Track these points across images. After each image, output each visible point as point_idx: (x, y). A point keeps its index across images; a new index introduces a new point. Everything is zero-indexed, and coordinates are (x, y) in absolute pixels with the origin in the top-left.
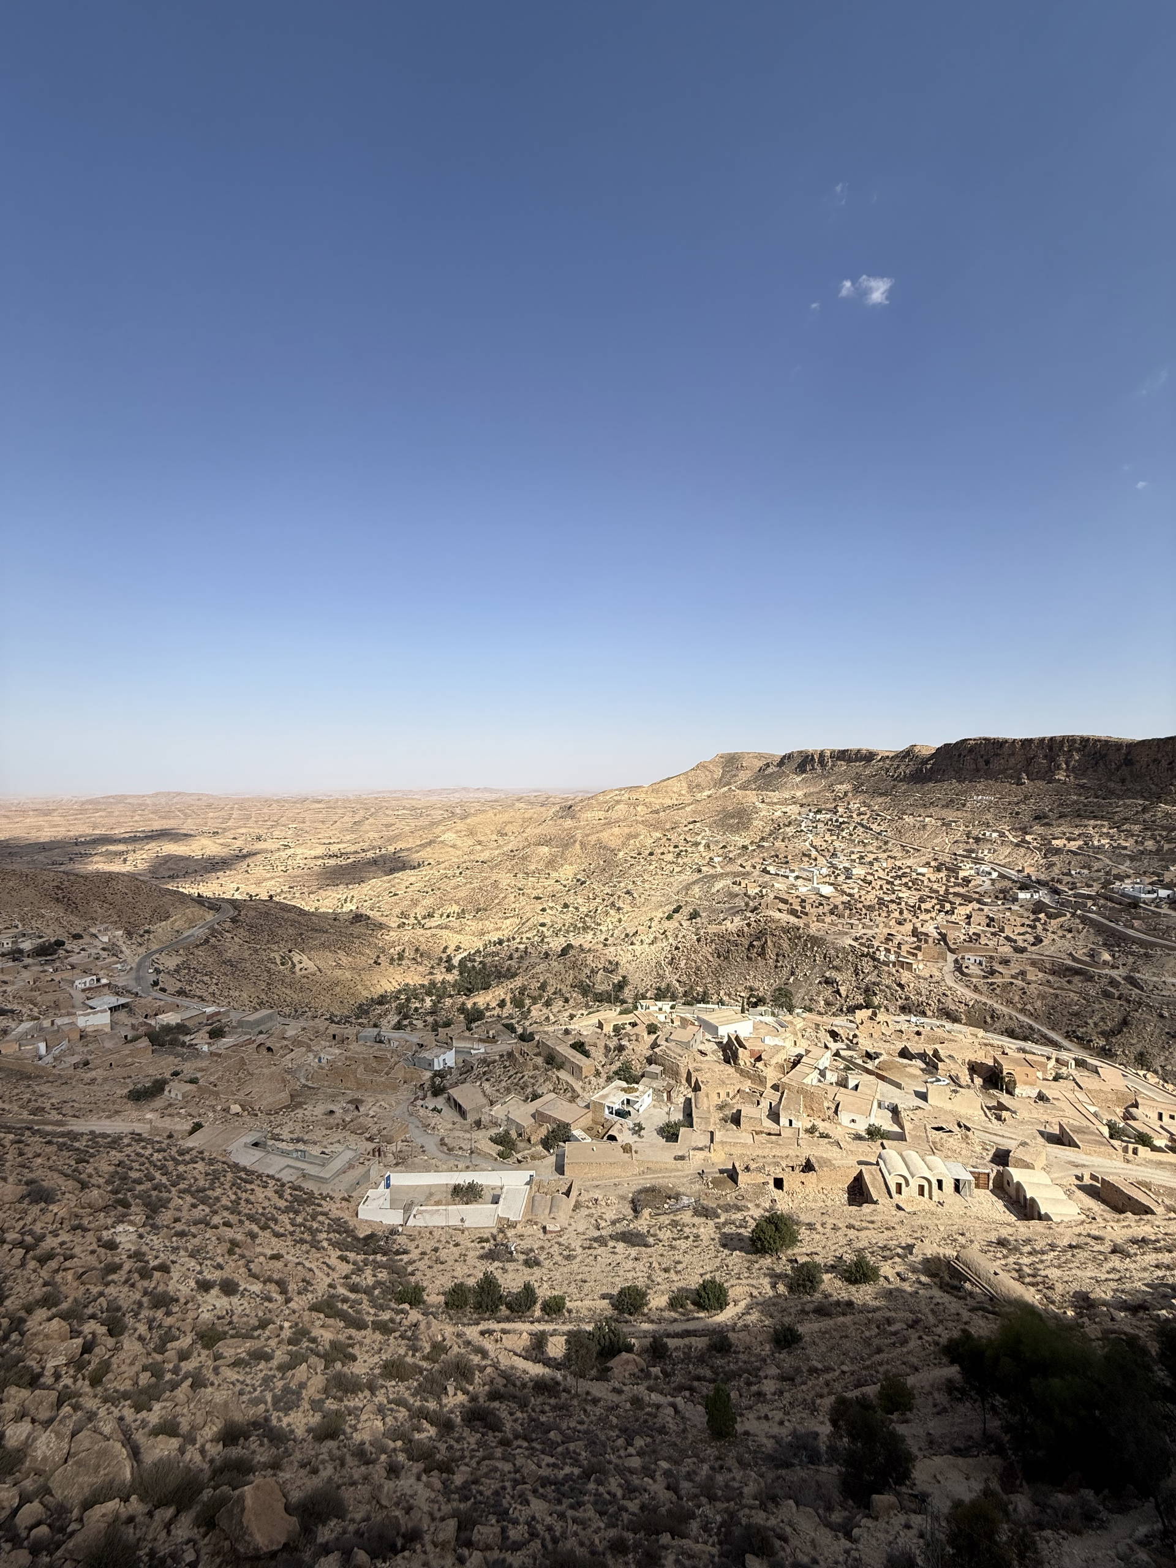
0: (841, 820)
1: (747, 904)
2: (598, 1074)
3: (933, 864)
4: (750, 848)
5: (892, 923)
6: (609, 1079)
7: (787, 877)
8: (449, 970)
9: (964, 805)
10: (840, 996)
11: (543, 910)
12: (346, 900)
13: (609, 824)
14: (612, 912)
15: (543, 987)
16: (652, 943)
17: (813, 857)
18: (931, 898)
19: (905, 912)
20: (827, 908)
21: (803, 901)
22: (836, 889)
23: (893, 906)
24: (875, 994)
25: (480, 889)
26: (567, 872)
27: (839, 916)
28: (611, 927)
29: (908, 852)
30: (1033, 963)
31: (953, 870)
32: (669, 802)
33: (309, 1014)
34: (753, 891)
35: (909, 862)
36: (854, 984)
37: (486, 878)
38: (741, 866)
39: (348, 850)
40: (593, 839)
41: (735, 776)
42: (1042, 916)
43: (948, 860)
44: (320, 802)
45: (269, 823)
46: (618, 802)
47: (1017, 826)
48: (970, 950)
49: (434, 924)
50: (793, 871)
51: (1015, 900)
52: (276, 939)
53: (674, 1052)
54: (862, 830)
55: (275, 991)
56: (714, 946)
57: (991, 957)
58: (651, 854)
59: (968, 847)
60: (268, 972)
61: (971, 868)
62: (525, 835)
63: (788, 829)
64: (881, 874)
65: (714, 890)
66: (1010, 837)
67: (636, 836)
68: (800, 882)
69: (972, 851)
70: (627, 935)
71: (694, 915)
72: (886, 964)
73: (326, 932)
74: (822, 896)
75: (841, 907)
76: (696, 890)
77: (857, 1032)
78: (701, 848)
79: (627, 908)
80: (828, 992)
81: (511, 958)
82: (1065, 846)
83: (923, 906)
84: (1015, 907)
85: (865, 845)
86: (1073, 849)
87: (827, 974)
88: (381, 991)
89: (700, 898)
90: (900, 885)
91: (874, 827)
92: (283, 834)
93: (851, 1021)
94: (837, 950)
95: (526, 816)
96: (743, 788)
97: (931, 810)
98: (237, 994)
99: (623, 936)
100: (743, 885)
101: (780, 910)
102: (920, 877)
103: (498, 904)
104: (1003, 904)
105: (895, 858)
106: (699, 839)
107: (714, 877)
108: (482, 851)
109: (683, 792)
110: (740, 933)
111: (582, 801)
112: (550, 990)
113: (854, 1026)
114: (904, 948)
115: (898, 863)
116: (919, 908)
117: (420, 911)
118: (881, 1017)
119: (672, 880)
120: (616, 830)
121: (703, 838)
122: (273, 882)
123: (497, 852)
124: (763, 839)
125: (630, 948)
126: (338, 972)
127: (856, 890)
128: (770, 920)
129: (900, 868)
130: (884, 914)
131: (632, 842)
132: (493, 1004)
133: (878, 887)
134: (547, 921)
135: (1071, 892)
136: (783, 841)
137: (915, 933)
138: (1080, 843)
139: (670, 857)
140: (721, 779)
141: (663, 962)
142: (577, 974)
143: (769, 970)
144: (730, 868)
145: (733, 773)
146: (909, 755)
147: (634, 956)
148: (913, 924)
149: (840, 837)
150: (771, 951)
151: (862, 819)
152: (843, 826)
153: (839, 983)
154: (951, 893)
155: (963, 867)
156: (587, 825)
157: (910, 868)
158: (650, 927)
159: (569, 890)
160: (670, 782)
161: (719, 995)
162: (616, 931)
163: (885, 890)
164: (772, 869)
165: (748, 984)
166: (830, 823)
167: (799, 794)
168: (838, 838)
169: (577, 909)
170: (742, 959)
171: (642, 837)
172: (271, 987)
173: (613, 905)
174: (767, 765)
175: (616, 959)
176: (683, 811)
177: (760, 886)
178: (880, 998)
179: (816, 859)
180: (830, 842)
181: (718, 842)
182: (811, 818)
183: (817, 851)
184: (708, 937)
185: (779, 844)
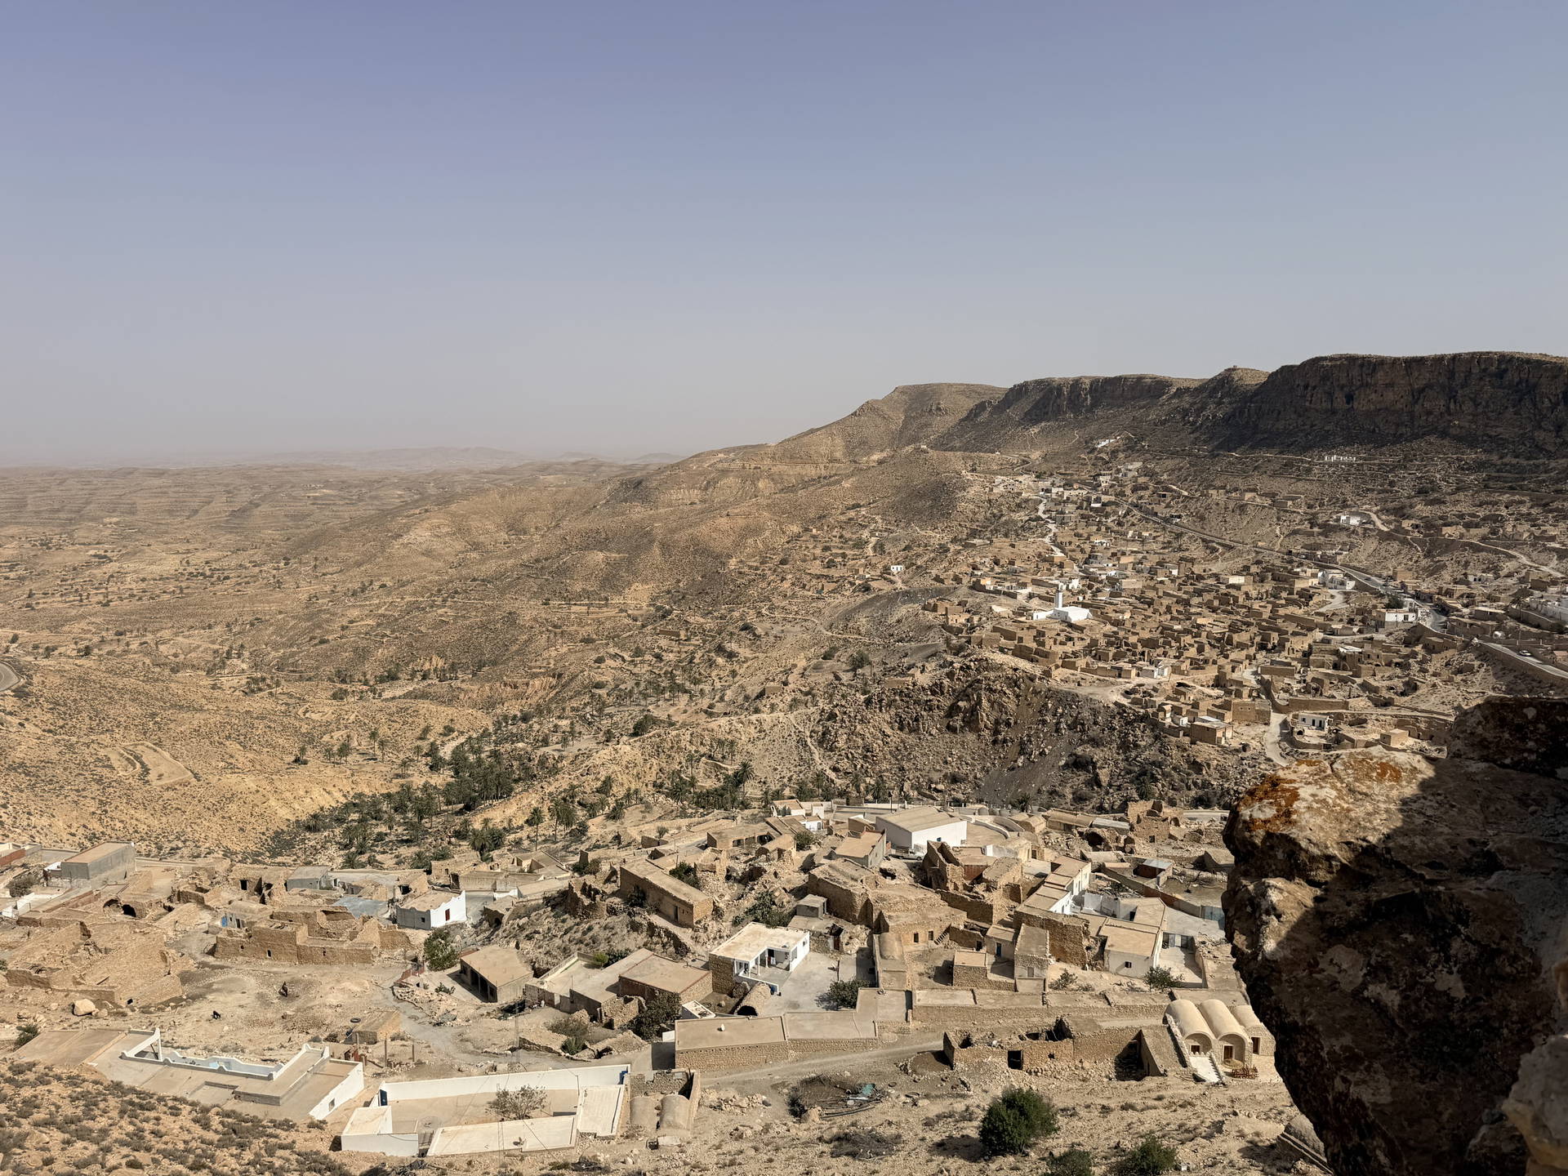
0: (1105, 498)
1: (947, 641)
2: (717, 913)
3: (1254, 569)
4: (952, 548)
5: (1186, 666)
6: (737, 923)
7: (1014, 596)
8: (434, 768)
9: (1309, 471)
10: (1100, 786)
11: (600, 660)
12: (229, 653)
13: (710, 510)
14: (720, 661)
15: (606, 787)
16: (790, 709)
17: (1057, 561)
18: (1248, 624)
19: (1207, 647)
20: (1079, 646)
21: (1041, 634)
22: (1094, 614)
23: (1188, 639)
24: (1156, 780)
25: (483, 626)
26: (639, 596)
27: (1099, 657)
28: (719, 685)
29: (1214, 550)
30: (1401, 723)
31: (1283, 578)
32: (811, 471)
33: (186, 851)
34: (958, 619)
35: (1215, 568)
36: (1122, 765)
37: (493, 609)
38: (937, 578)
39: (225, 563)
40: (683, 536)
41: (927, 425)
42: (1418, 648)
43: (1278, 562)
44: (160, 474)
45: (62, 515)
46: (725, 472)
47: (1390, 505)
48: (1306, 705)
49: (399, 692)
50: (1024, 585)
51: (1380, 624)
52: (106, 725)
53: (843, 873)
54: (1138, 514)
55: (116, 814)
56: (893, 712)
57: (1339, 717)
58: (783, 562)
59: (1311, 541)
60: (99, 781)
61: (1314, 576)
62: (559, 532)
63: (1016, 516)
64: (1171, 589)
65: (892, 620)
66: (1379, 523)
67: (756, 531)
68: (1035, 602)
69: (1318, 547)
70: (747, 698)
71: (858, 663)
72: (1174, 731)
73: (201, 710)
74: (1071, 625)
75: (1102, 642)
76: (862, 620)
77: (1132, 835)
78: (869, 551)
79: (744, 652)
80: (1080, 778)
81: (545, 742)
82: (1462, 536)
83: (1236, 638)
84: (1380, 636)
85: (1143, 541)
86: (1475, 541)
87: (1079, 751)
88: (313, 808)
89: (868, 634)
90: (1199, 605)
91: (1160, 509)
92: (93, 536)
93: (1122, 819)
94: (1095, 713)
95: (561, 497)
96: (943, 444)
97: (1255, 480)
98: (45, 821)
99: (740, 699)
100: (941, 611)
101: (1002, 650)
102: (1233, 592)
103: (517, 652)
104: (1360, 631)
105: (1192, 561)
106: (865, 534)
107: (893, 599)
108: (483, 561)
109: (838, 455)
110: (936, 689)
111: (660, 471)
112: (618, 791)
114: (1205, 705)
115: (1198, 570)
116: (1230, 641)
117: (371, 669)
119: (821, 604)
120: (723, 522)
121: (872, 534)
122: (83, 624)
123: (510, 562)
124: (974, 534)
125: (754, 717)
126: (230, 779)
127: (1127, 616)
128: (985, 665)
129: (1200, 578)
130: (1173, 653)
131: (750, 541)
132: (520, 821)
133: (1163, 609)
134: (607, 678)
135: (1467, 611)
136: (1006, 535)
137: (1219, 682)
138: (1484, 530)
139: (816, 568)
140: (901, 432)
141: (809, 740)
142: (664, 765)
143: (983, 746)
144: (918, 583)
145: (923, 420)
146: (1223, 386)
147: (760, 732)
148: (1220, 667)
149: (1103, 529)
150: (986, 715)
151: (1141, 498)
152: (1108, 509)
153: (1099, 765)
154: (1281, 617)
155: (1302, 574)
156: (672, 513)
157: (1216, 576)
158: (786, 684)
159: (643, 626)
160: (814, 437)
161: (902, 790)
162: (729, 692)
163: (1175, 614)
164: (988, 583)
165: (950, 770)
166: (1085, 504)
167: (1036, 455)
168: (1099, 530)
169: (659, 657)
170: (940, 730)
171: (767, 533)
172: (107, 807)
173: (720, 650)
174: (981, 407)
175: (730, 737)
176: (838, 487)
177: (969, 612)
178: (1163, 786)
179: (1061, 566)
180: (1086, 535)
181: (897, 540)
182: (1054, 496)
183: (1063, 551)
184: (884, 696)
185: (1000, 542)
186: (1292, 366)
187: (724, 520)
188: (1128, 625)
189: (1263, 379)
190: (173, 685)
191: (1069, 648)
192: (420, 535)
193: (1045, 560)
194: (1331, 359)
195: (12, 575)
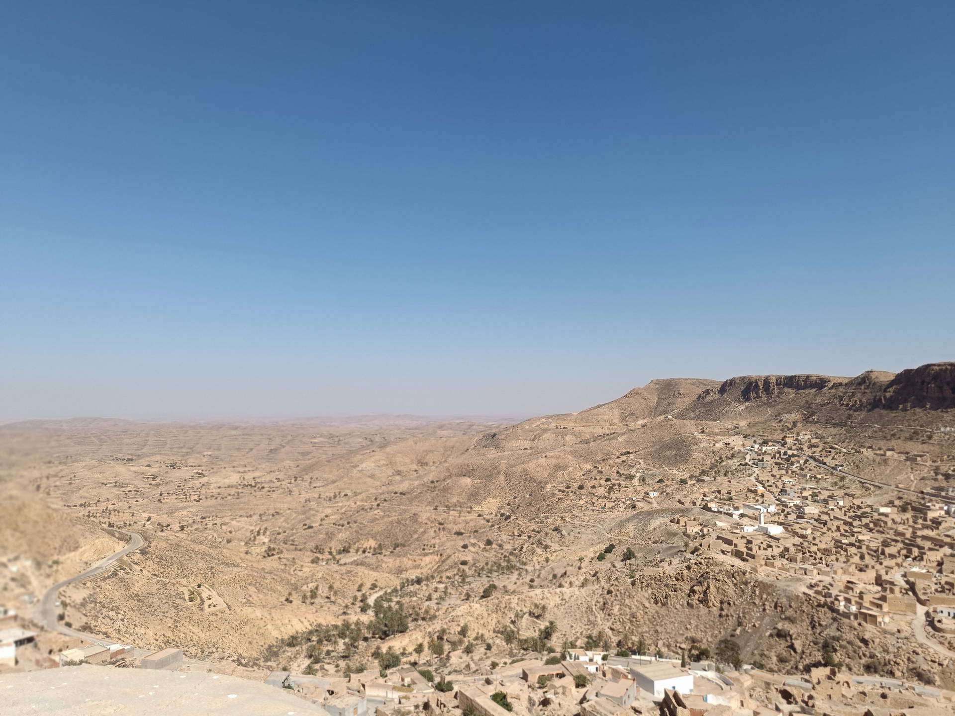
0: (790, 452)
1: (687, 545)
3: (897, 503)
4: (690, 482)
5: (852, 569)
7: (731, 515)
8: (364, 610)
9: (930, 437)
10: (795, 651)
11: (465, 547)
12: (258, 532)
13: (536, 453)
14: (539, 551)
15: (463, 632)
16: (583, 586)
17: (759, 493)
18: (897, 541)
19: (867, 557)
20: (777, 551)
21: (749, 542)
22: (786, 529)
23: (853, 550)
24: (835, 651)
25: (399, 522)
26: (491, 505)
27: (790, 560)
28: (537, 567)
29: (867, 489)
31: (921, 511)
32: (600, 431)
33: (216, 655)
34: (693, 529)
35: (869, 501)
36: (810, 638)
37: (405, 511)
38: (680, 502)
39: (263, 479)
40: (518, 469)
41: (671, 404)
43: (914, 498)
44: (236, 428)
45: (184, 450)
46: (545, 431)
48: (942, 601)
49: (348, 560)
50: (737, 509)
52: (186, 573)
53: (604, 709)
54: (813, 463)
55: (182, 629)
56: (650, 591)
58: (581, 487)
59: (936, 485)
60: (176, 608)
61: (941, 508)
62: (446, 465)
63: (730, 462)
64: (838, 513)
65: (650, 528)
67: (564, 467)
68: (745, 520)
69: (941, 489)
70: (555, 576)
71: (628, 556)
72: (847, 615)
73: (237, 566)
74: (770, 537)
75: (792, 549)
76: (631, 528)
77: (813, 693)
78: (636, 482)
79: (554, 546)
80: (781, 646)
81: (429, 599)
83: (888, 551)
85: (818, 481)
87: (780, 626)
88: (292, 632)
89: (635, 537)
91: (828, 460)
92: (197, 462)
93: (807, 681)
94: (789, 599)
95: (449, 444)
96: (681, 416)
97: (893, 443)
98: (142, 631)
99: (550, 577)
100: (682, 523)
101: (723, 552)
102: (883, 518)
103: (417, 539)
105: (853, 496)
106: (633, 471)
107: (651, 514)
108: (401, 482)
109: (616, 421)
110: (679, 577)
111: (506, 429)
112: (471, 634)
113: (810, 686)
114: (867, 598)
115: (857, 502)
116: (883, 553)
117: (335, 546)
118: (841, 676)
119: (604, 516)
121: (637, 471)
122: (185, 512)
123: (417, 483)
124: (703, 473)
125: (558, 590)
126: (248, 610)
127: (809, 532)
128: (710, 562)
129: (859, 507)
130: (842, 559)
131: (560, 474)
132: (410, 649)
133: (834, 528)
134: (469, 558)
136: (726, 475)
137: (878, 582)
140: (656, 408)
141: (594, 607)
142: (500, 618)
143: (712, 619)
144: (667, 504)
145: (670, 400)
146: (865, 382)
147: (562, 600)
148: (877, 571)
149: (790, 472)
150: (714, 598)
151: (814, 452)
152: (793, 459)
153: (794, 637)
154: (919, 537)
155: (932, 507)
156: (512, 455)
157: (870, 506)
158: (580, 568)
159: (493, 526)
160: (600, 409)
161: (657, 646)
162: (543, 572)
163: (842, 531)
164: (714, 506)
165: (689, 635)
166: (777, 455)
167: (743, 424)
168: (787, 472)
169: (501, 546)
170: (682, 605)
171: (571, 469)
172: (178, 624)
173: (540, 542)
174: (707, 392)
175: (543, 603)
176: (615, 441)
177: (701, 525)
178: (841, 655)
179: (762, 496)
180: (778, 477)
181: (654, 475)
182: (756, 450)
183: (764, 487)
184: (644, 580)
185: (721, 479)
186: (912, 370)
187: (544, 460)
188: (810, 538)
189: (892, 378)
190: (224, 550)
191: (769, 552)
192: (368, 465)
193: (751, 491)
194: (939, 365)
195: (153, 483)
